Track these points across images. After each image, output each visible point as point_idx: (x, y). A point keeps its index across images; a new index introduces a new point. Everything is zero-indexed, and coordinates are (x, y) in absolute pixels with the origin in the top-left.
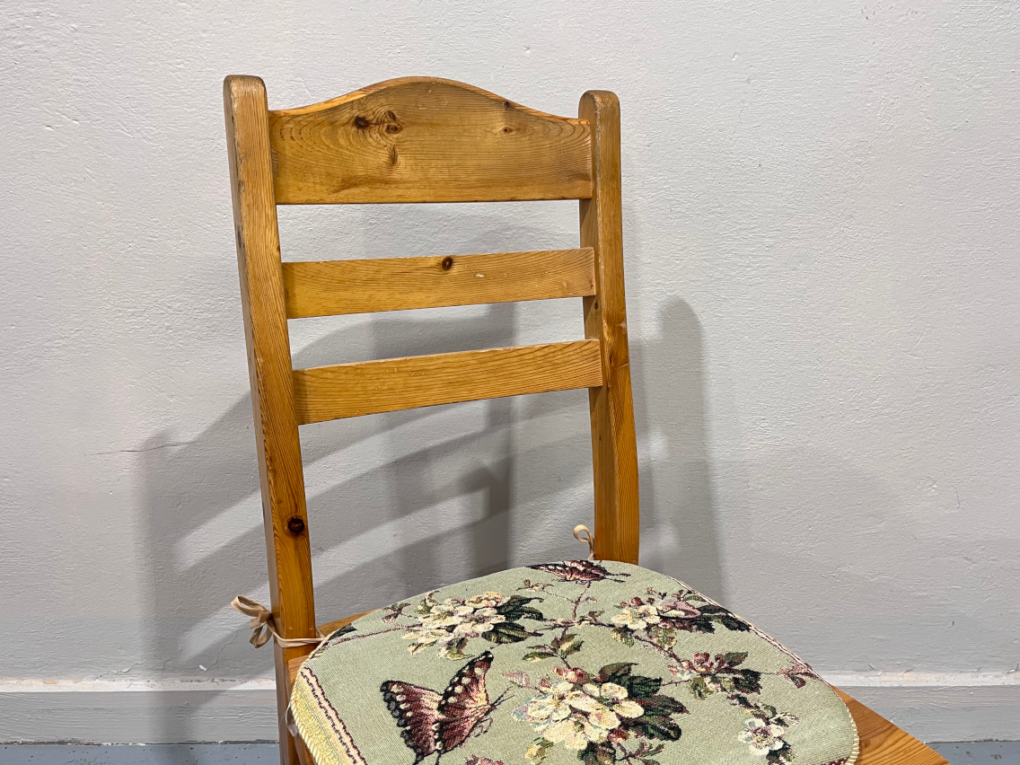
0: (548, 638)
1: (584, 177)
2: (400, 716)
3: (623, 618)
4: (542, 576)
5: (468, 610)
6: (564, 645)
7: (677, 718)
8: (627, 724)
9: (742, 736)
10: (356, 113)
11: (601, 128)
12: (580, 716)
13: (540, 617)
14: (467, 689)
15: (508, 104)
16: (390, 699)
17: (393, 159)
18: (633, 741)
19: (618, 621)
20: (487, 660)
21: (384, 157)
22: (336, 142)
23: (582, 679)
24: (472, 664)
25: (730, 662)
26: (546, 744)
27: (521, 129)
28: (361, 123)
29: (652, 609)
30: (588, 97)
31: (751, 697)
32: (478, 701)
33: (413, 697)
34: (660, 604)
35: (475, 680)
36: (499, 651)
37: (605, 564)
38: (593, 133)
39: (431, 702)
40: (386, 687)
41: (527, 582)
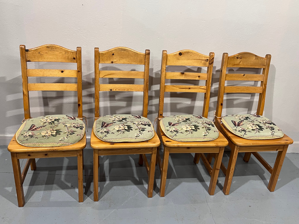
0: (251, 121)
1: (265, 66)
2: (234, 123)
3: (261, 121)
4: (252, 115)
5: (242, 117)
6: (252, 121)
7: (263, 130)
8: (257, 129)
9: (269, 132)
10: (237, 57)
11: (268, 60)
12: (252, 127)
13: (250, 119)
14: (241, 123)
15: (256, 56)
16: (232, 122)
17: (240, 62)
18: (257, 130)
19: (260, 121)
20: (243, 121)
21: (239, 62)
22: (234, 60)
23: (253, 124)
24: (242, 121)
25: (272, 127)
26: (248, 128)
27: (257, 59)
28: (237, 58)
29: (265, 121)
30: (267, 55)
31: (272, 130)
32: (242, 124)
33: (235, 122)
34: (266, 121)
35: (242, 122)
36: (244, 120)
37: (260, 116)
38: (267, 60)
39: (237, 123)
40: (232, 121)
41: (249, 116)
